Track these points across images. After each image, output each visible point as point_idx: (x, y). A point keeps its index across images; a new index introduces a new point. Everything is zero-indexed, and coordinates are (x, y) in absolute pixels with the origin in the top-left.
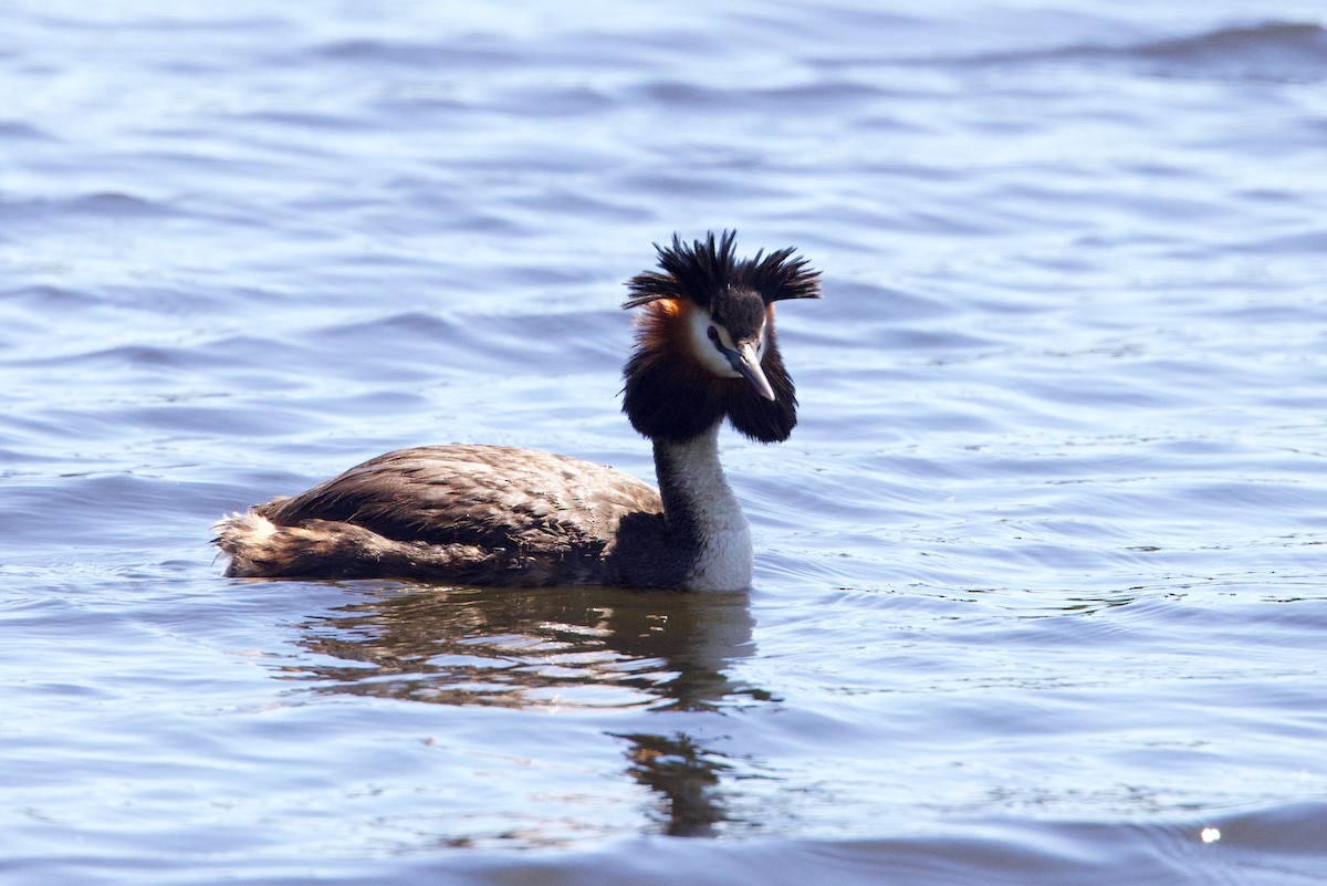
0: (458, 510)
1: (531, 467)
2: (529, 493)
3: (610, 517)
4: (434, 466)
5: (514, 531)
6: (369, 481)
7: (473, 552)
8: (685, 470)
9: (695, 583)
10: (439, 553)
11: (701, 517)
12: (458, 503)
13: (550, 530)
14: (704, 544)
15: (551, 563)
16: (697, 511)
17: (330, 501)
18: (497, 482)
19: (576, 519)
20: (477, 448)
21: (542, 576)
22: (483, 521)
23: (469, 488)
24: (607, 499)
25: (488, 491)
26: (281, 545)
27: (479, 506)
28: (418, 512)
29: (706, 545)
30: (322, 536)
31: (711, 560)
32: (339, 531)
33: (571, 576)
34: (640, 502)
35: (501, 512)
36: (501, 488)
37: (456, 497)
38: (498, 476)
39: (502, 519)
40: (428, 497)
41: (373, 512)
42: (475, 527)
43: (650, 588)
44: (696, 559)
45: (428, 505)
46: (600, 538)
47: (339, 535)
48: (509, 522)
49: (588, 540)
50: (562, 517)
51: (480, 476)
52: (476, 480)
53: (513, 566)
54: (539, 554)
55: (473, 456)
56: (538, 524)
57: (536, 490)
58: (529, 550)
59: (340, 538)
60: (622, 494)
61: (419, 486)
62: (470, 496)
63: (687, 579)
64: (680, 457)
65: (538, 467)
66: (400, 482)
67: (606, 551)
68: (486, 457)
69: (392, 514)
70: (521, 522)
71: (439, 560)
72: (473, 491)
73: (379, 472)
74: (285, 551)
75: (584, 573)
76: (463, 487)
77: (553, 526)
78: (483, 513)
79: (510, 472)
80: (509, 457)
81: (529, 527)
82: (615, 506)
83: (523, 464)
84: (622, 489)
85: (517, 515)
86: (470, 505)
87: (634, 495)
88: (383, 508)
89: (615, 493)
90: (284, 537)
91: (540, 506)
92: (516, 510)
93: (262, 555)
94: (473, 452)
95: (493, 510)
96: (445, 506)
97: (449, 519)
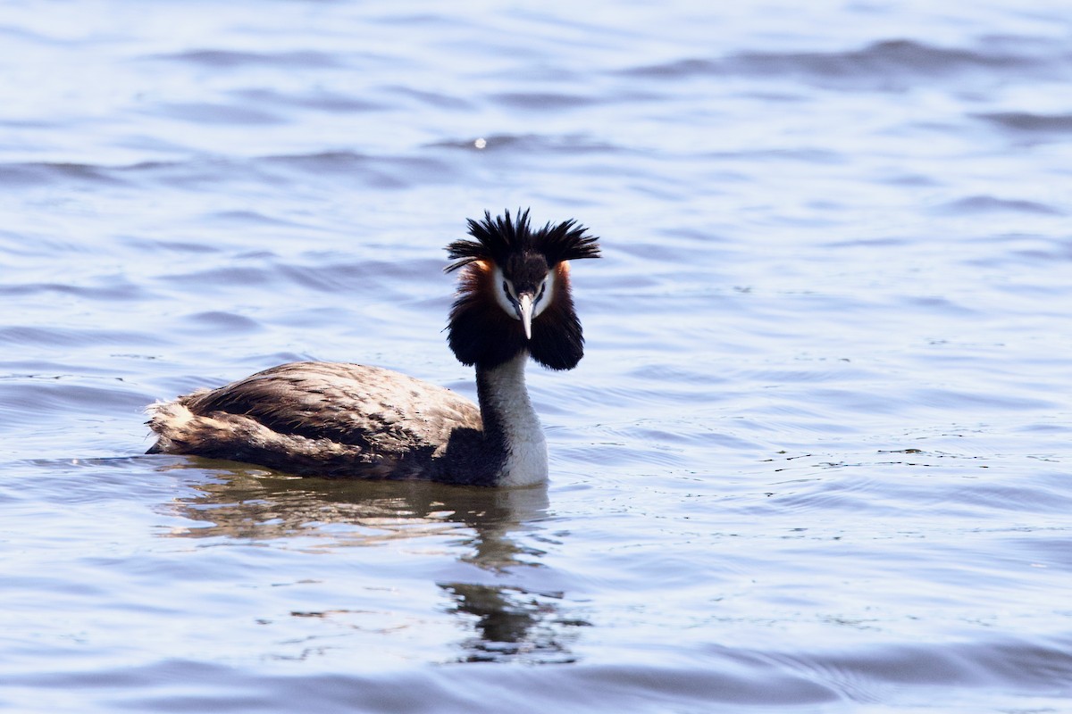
0: (327, 414)
1: (388, 385)
2: (383, 405)
3: (441, 428)
4: (314, 378)
5: (368, 433)
6: (265, 386)
7: (336, 447)
8: (499, 393)
9: (502, 481)
10: (310, 446)
11: (509, 431)
12: (328, 408)
13: (395, 435)
14: (510, 451)
15: (395, 460)
16: (506, 425)
17: (233, 398)
18: (360, 395)
19: (415, 428)
20: (350, 367)
21: (386, 470)
22: (346, 424)
23: (337, 397)
24: (441, 414)
25: (351, 401)
26: (194, 430)
27: (343, 412)
28: (297, 413)
29: (511, 453)
30: (223, 425)
31: (514, 465)
32: (236, 422)
33: (407, 472)
34: (466, 417)
35: (359, 418)
36: (362, 400)
37: (327, 404)
38: (362, 390)
39: (359, 424)
40: (306, 402)
41: (264, 409)
42: (339, 428)
43: (467, 484)
44: (503, 463)
45: (306, 408)
46: (432, 443)
47: (236, 425)
48: (365, 426)
49: (423, 445)
50: (405, 425)
51: (348, 389)
52: (344, 392)
53: (364, 461)
54: (385, 453)
55: (346, 372)
56: (386, 429)
57: (388, 404)
58: (377, 449)
59: (237, 428)
60: (453, 411)
61: (301, 393)
62: (338, 403)
63: (496, 478)
64: (495, 383)
65: (394, 386)
66: (286, 389)
67: (436, 455)
68: (356, 374)
69: (278, 413)
70: (374, 427)
71: (309, 452)
72: (340, 400)
73: (273, 379)
74: (195, 434)
75: (418, 470)
76: (333, 396)
77: (398, 432)
78: (345, 417)
79: (372, 388)
80: (373, 376)
81: (379, 431)
82: (446, 420)
83: (382, 382)
84: (454, 407)
85: (371, 421)
86: (337, 411)
87: (463, 413)
88: (272, 407)
89: (448, 409)
90: (197, 424)
91: (389, 415)
92: (371, 417)
93: (180, 437)
94: (347, 369)
95: (354, 416)
96: (319, 410)
97: (320, 419)
